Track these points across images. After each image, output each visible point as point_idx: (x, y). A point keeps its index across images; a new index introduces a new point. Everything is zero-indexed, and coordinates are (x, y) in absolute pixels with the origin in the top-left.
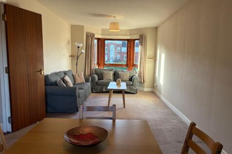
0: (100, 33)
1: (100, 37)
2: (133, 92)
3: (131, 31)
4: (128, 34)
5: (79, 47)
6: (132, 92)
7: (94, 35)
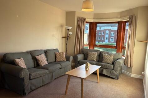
0: (92, 17)
1: (92, 21)
2: (114, 77)
3: (122, 14)
4: (119, 16)
5: (68, 30)
6: (112, 76)
7: (84, 19)
